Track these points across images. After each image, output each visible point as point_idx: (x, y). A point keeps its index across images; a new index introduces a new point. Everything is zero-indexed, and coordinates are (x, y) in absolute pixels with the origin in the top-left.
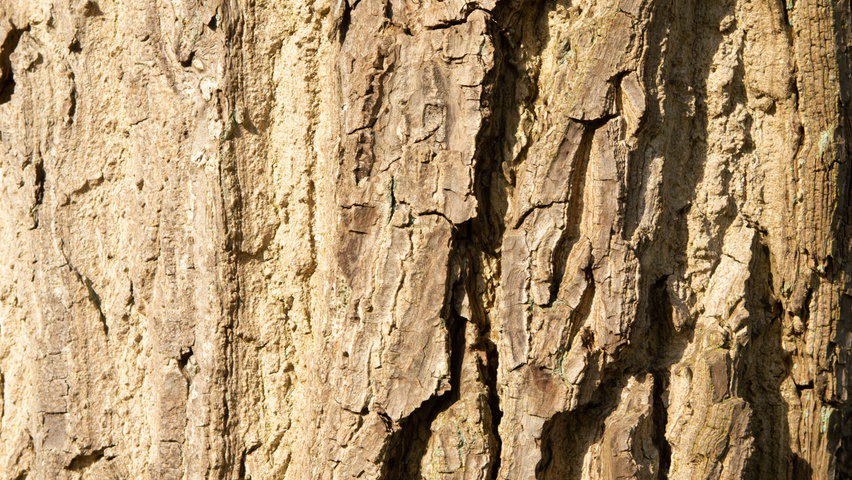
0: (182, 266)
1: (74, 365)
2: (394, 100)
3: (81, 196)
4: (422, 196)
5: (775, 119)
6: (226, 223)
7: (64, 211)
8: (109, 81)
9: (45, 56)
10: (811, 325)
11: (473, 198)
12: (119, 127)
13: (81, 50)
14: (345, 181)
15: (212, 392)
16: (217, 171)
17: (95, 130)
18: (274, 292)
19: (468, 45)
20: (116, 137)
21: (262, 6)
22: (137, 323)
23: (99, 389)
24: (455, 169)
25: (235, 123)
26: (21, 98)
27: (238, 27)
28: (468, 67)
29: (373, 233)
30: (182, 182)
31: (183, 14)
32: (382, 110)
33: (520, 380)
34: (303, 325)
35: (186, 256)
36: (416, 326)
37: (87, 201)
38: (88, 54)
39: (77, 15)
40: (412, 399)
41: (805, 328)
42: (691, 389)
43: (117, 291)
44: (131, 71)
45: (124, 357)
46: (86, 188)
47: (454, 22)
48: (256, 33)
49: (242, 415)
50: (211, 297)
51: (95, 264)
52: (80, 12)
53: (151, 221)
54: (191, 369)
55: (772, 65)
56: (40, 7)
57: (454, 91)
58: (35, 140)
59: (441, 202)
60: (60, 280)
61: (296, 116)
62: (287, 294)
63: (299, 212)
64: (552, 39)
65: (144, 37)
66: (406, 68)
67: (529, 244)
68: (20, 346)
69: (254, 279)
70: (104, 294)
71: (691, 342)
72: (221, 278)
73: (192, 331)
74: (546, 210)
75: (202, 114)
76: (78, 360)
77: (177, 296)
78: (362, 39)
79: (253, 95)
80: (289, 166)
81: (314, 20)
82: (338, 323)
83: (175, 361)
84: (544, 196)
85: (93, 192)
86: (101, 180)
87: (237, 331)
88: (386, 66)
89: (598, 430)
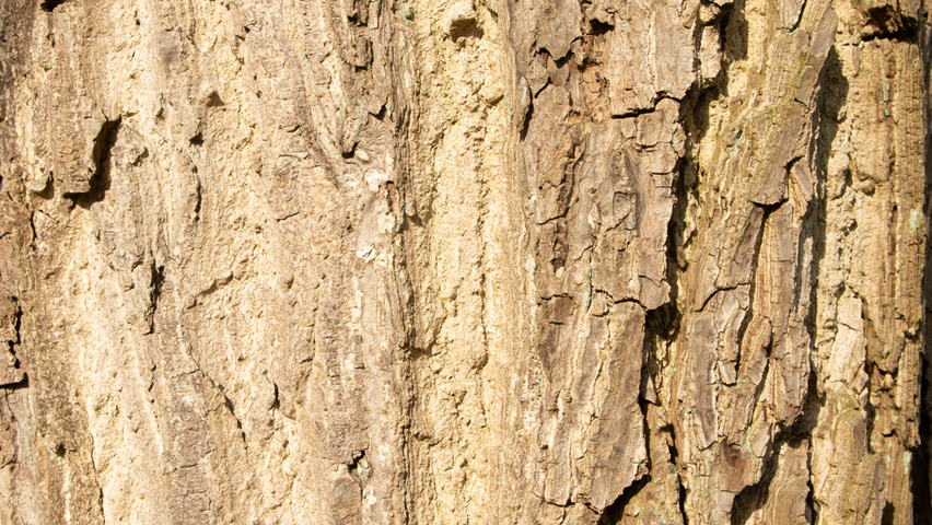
0: (348, 366)
1: (215, 477)
2: (582, 189)
3: (208, 296)
4: (619, 284)
5: (873, 199)
6: (403, 320)
7: (190, 314)
8: (234, 174)
9: (149, 149)
10: (899, 382)
11: (666, 284)
12: (248, 223)
13: (202, 142)
14: (543, 271)
15: (394, 496)
16: (391, 266)
17: (222, 226)
18: (443, 387)
19: (660, 133)
20: (247, 234)
21: (426, 95)
22: (282, 428)
23: (242, 500)
24: (649, 256)
25: (405, 216)
26: (128, 194)
27: (406, 116)
28: (660, 155)
29: (571, 323)
30: (345, 279)
31: (344, 103)
32: (573, 199)
33: (712, 459)
34: (477, 419)
35: (352, 356)
36: (615, 414)
37: (213, 301)
38: (209, 146)
39: (197, 105)
40: (615, 486)
41: (895, 384)
42: (835, 450)
43: (253, 395)
44: (274, 162)
45: (267, 463)
46: (214, 288)
47: (645, 111)
48: (421, 122)
49: (419, 516)
50: (387, 397)
51: (224, 368)
52: (202, 102)
53: (306, 321)
54: (362, 473)
55: (875, 151)
56: (134, 98)
57: (643, 178)
58: (146, 240)
59: (637, 289)
60: (191, 387)
61: (463, 208)
62: (459, 388)
63: (470, 305)
64: (711, 127)
65: (292, 128)
66: (594, 157)
67: (718, 326)
68: (124, 458)
69: (424, 375)
70: (239, 400)
71: (823, 405)
72: (398, 376)
73: (363, 434)
74: (730, 292)
75: (370, 206)
76: (219, 471)
77: (344, 397)
78: (547, 128)
79: (419, 186)
80: (457, 258)
81: (481, 109)
82: (530, 416)
83: (345, 466)
84: (731, 279)
85: (220, 292)
86: (231, 278)
87: (414, 431)
88: (578, 155)
89: (761, 495)
